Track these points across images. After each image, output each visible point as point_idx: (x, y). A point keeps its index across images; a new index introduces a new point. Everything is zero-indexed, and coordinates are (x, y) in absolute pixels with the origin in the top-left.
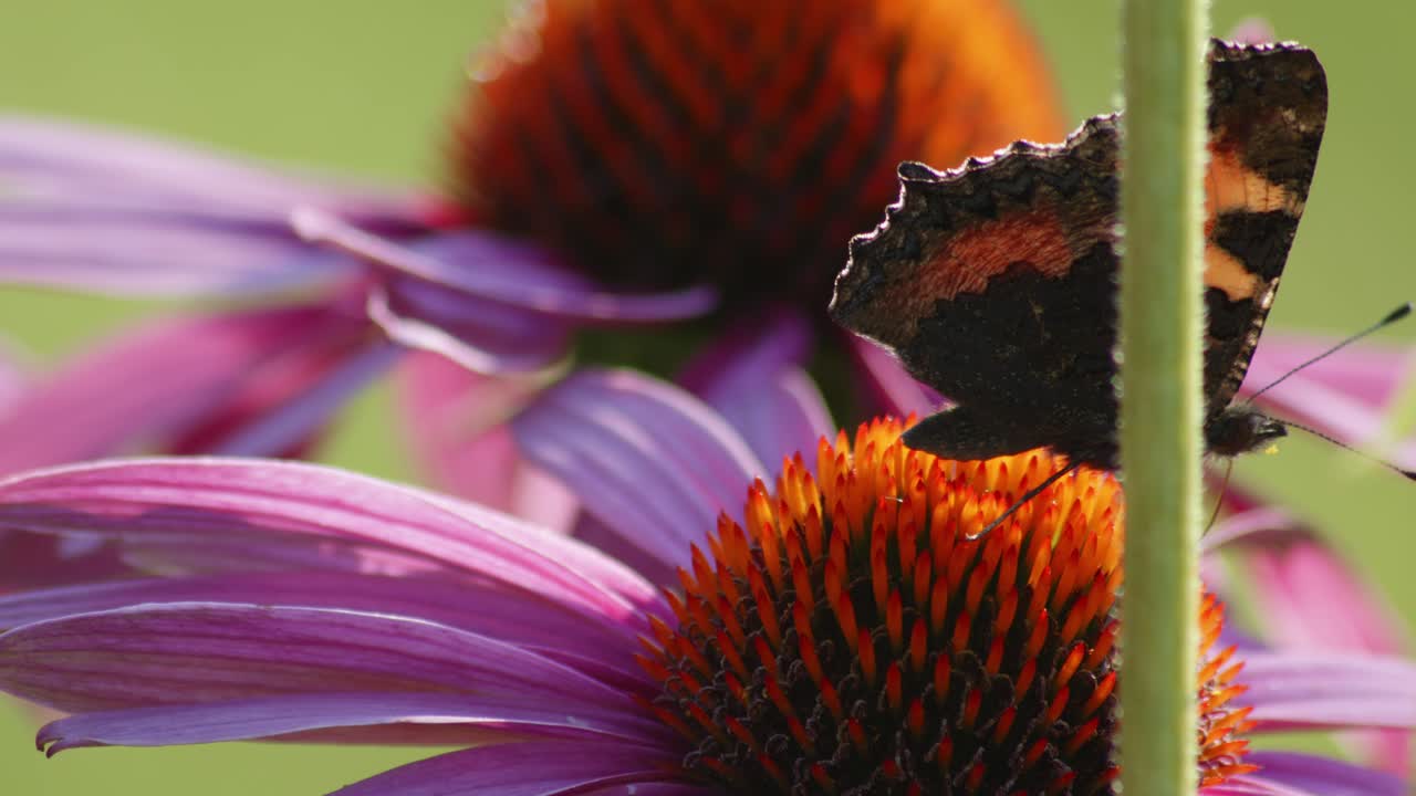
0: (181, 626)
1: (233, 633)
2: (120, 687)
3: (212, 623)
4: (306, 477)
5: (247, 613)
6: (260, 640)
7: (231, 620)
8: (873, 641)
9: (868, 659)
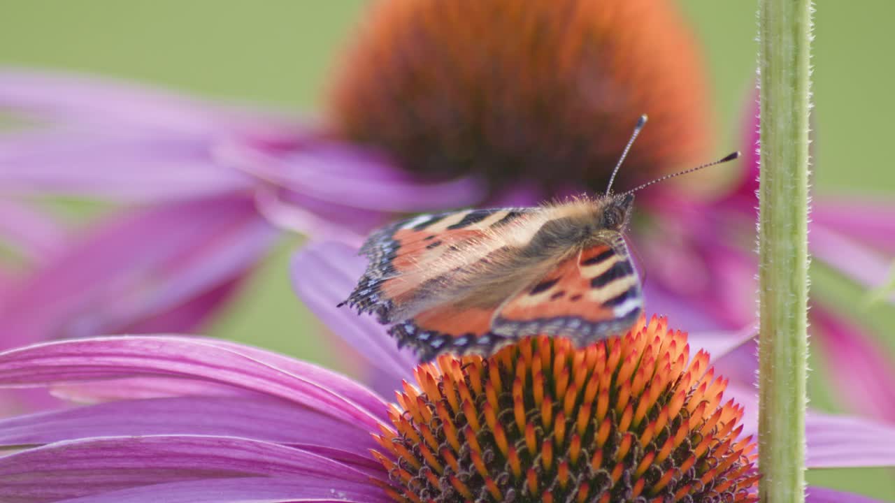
0: (85, 452)
1: (119, 454)
2: (51, 491)
3: (104, 449)
4: (162, 344)
5: (126, 441)
6: (137, 457)
7: (117, 446)
8: (518, 451)
9: (514, 463)
